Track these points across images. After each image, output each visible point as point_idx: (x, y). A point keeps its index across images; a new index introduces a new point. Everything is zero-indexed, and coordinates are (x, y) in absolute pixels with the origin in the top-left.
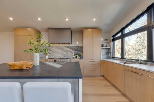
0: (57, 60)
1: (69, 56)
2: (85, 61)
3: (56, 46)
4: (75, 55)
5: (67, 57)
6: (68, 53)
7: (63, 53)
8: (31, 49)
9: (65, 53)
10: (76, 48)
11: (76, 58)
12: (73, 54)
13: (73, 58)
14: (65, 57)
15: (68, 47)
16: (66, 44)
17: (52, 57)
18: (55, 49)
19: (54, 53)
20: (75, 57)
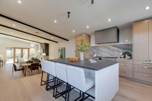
0: (102, 59)
1: (116, 56)
2: (135, 62)
3: (103, 46)
4: (123, 54)
5: (113, 57)
6: (115, 52)
7: (109, 52)
8: (79, 50)
9: (111, 52)
10: (125, 47)
11: (124, 57)
12: (121, 54)
13: (121, 58)
14: (111, 57)
15: (115, 46)
16: (114, 43)
17: (99, 56)
18: (102, 49)
19: (101, 53)
20: (122, 56)
